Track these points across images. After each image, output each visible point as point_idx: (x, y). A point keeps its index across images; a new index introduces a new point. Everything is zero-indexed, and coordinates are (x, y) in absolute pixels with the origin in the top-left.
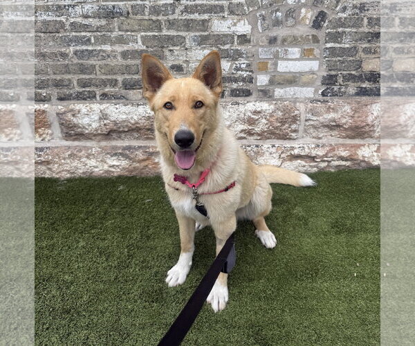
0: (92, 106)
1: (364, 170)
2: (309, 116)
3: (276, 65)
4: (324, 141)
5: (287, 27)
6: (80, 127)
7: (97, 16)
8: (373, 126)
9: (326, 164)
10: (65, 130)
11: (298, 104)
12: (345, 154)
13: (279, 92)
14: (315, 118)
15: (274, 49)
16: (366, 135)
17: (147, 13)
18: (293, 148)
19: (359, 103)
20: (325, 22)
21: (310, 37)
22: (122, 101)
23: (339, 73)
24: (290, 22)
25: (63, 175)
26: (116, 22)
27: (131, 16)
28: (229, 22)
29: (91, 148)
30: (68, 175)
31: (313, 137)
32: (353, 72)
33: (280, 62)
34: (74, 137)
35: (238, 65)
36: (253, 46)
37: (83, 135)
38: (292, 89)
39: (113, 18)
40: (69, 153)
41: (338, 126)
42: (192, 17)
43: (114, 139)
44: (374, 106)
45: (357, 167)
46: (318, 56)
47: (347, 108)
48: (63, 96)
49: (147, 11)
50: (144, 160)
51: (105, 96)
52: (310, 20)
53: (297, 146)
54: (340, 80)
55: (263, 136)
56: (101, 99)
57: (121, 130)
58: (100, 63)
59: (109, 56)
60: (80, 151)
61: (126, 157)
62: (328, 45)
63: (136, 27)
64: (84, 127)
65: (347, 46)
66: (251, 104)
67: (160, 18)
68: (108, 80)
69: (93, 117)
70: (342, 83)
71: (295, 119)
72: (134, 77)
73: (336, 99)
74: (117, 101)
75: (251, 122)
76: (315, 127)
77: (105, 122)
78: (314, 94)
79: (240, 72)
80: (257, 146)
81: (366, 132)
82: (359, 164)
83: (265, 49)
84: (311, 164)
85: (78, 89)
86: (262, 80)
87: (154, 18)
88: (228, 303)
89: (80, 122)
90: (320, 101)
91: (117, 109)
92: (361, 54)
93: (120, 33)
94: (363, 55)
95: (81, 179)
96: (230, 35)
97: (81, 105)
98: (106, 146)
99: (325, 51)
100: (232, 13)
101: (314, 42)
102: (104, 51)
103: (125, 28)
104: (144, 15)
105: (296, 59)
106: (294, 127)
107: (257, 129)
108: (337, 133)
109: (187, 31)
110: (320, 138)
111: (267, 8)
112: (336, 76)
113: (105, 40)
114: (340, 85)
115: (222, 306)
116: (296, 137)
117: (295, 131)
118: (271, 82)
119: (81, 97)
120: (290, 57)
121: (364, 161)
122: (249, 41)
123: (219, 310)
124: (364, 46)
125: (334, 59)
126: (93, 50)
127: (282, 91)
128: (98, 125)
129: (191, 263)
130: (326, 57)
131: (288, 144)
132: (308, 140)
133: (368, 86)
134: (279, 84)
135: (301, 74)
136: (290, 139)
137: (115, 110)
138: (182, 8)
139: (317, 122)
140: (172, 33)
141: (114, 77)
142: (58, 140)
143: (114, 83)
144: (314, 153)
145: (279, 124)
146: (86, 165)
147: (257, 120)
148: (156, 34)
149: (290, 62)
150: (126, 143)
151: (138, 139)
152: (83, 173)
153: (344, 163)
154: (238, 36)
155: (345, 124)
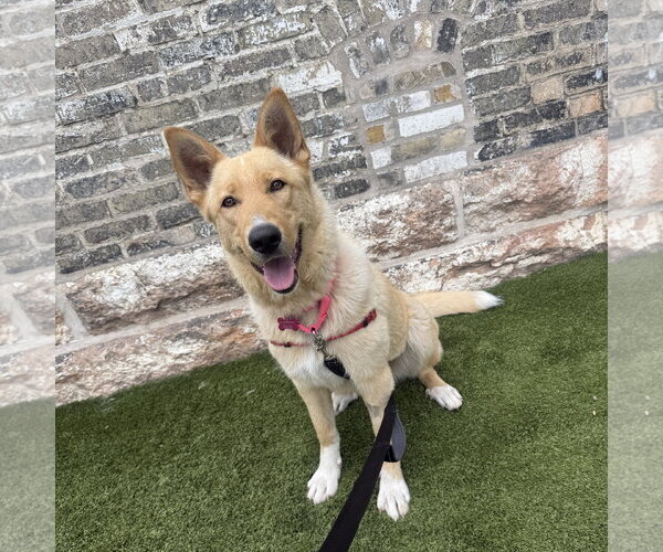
0: (120, 269)
1: (572, 262)
2: (468, 198)
3: (396, 126)
4: (499, 232)
5: (398, 59)
6: (110, 308)
7: (86, 117)
8: (570, 188)
9: (511, 267)
10: (88, 320)
11: (446, 183)
12: (536, 244)
13: (411, 172)
14: (477, 199)
15: (386, 102)
16: (563, 207)
17: (166, 93)
18: (454, 256)
19: (540, 157)
20: (456, 37)
21: (440, 68)
22: (164, 250)
23: (499, 115)
24: (401, 49)
25: (105, 390)
26: (119, 121)
27: (140, 103)
28: (303, 73)
29: (138, 337)
30: (114, 389)
31: (482, 231)
32: (520, 110)
33: (401, 122)
34: (106, 326)
35: (336, 143)
36: (352, 104)
37: (119, 319)
38: (431, 160)
39: (113, 114)
40: (105, 353)
41: (516, 202)
42: (240, 79)
43: (170, 314)
44: (564, 156)
45: (559, 260)
46: (460, 97)
47: (524, 170)
48: (69, 266)
49: (165, 89)
50: (226, 335)
51: (135, 248)
52: (433, 41)
53: (460, 251)
54: (503, 128)
55: (403, 249)
56: (131, 255)
57: (176, 296)
58: (112, 195)
59: (123, 180)
60: (122, 345)
61: (197, 336)
62: (471, 75)
63: (155, 121)
64: (117, 307)
65: (501, 68)
66: (373, 202)
67: (189, 94)
68: (133, 220)
69: (126, 286)
70: (506, 132)
71: (447, 209)
72: (173, 205)
73: (503, 161)
74: (157, 251)
75: (379, 231)
76: (481, 214)
77: (148, 289)
78: (468, 161)
79: (341, 154)
80: (398, 268)
81: (561, 202)
82: (562, 255)
83: (373, 105)
84: (488, 274)
85: (91, 247)
86: (380, 158)
87: (180, 97)
88: (411, 503)
89: (108, 298)
90: (479, 170)
91: (160, 263)
92: (527, 77)
93: (132, 137)
94: (529, 78)
95: (135, 389)
96: (311, 95)
97: (103, 272)
98: (161, 329)
99: (468, 86)
100: (303, 57)
101: (447, 75)
102: (113, 174)
103: (136, 127)
104: (162, 96)
105: (426, 110)
106: (447, 222)
107: (392, 241)
108: (518, 214)
109: (240, 105)
110: (493, 230)
111: (358, 35)
112: (495, 121)
113: (109, 155)
114: (505, 136)
115: (404, 509)
116: (454, 238)
117: (452, 228)
118: (396, 158)
119: (97, 260)
120: (414, 108)
121: (569, 248)
122: (343, 98)
123: (400, 516)
124: (528, 62)
125: (485, 95)
126: (95, 177)
127: (416, 169)
128: (138, 297)
129: (340, 461)
130: (471, 95)
131: (445, 252)
132: (475, 237)
133: (549, 126)
134: (409, 158)
135: (440, 132)
136: (446, 243)
137: (157, 266)
138: (220, 69)
139: (482, 205)
140: (215, 115)
141: (141, 213)
142: (82, 338)
143: (144, 223)
144: (488, 256)
145: (424, 224)
146: (137, 364)
147: (388, 225)
148: (190, 123)
149: (417, 117)
150: (191, 315)
151: (207, 303)
152: (137, 379)
153: (538, 259)
154: (324, 93)
155: (526, 196)
